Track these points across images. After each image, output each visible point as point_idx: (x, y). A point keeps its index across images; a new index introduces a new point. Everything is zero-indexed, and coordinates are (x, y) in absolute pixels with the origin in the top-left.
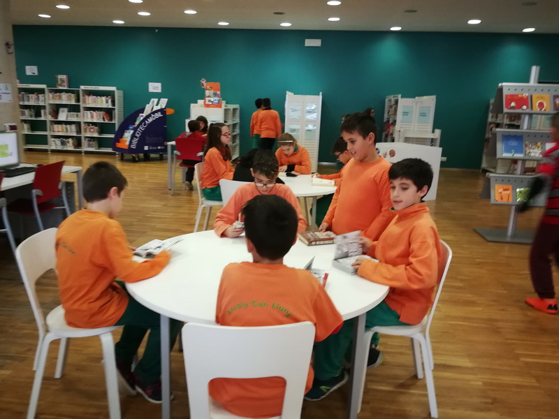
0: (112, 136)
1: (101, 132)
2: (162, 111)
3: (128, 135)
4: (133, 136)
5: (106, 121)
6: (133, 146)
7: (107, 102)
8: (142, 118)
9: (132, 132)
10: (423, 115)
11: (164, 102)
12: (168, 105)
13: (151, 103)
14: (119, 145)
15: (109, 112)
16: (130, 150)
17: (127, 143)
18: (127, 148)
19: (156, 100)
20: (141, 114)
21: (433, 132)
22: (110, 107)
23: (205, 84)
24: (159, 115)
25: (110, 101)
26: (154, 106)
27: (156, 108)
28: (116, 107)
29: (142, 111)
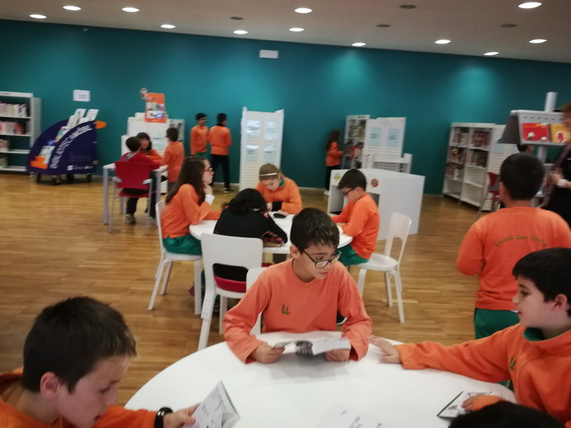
0: (26, 152)
1: (11, 147)
2: (90, 123)
3: (47, 152)
4: (54, 154)
5: (19, 134)
6: (54, 166)
7: (20, 111)
8: (65, 132)
9: (52, 148)
10: (392, 137)
11: (93, 114)
12: (99, 117)
13: (76, 114)
14: (35, 164)
15: (22, 124)
16: (49, 170)
17: (46, 162)
18: (45, 167)
19: (83, 111)
20: (64, 127)
21: (402, 156)
22: (24, 116)
23: (146, 95)
24: (86, 129)
25: (24, 110)
26: (80, 118)
27: (83, 120)
28: (32, 117)
29: (65, 123)
